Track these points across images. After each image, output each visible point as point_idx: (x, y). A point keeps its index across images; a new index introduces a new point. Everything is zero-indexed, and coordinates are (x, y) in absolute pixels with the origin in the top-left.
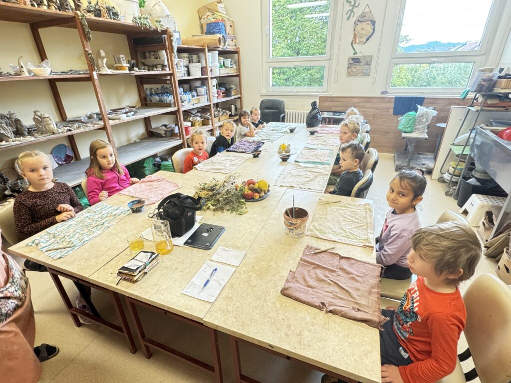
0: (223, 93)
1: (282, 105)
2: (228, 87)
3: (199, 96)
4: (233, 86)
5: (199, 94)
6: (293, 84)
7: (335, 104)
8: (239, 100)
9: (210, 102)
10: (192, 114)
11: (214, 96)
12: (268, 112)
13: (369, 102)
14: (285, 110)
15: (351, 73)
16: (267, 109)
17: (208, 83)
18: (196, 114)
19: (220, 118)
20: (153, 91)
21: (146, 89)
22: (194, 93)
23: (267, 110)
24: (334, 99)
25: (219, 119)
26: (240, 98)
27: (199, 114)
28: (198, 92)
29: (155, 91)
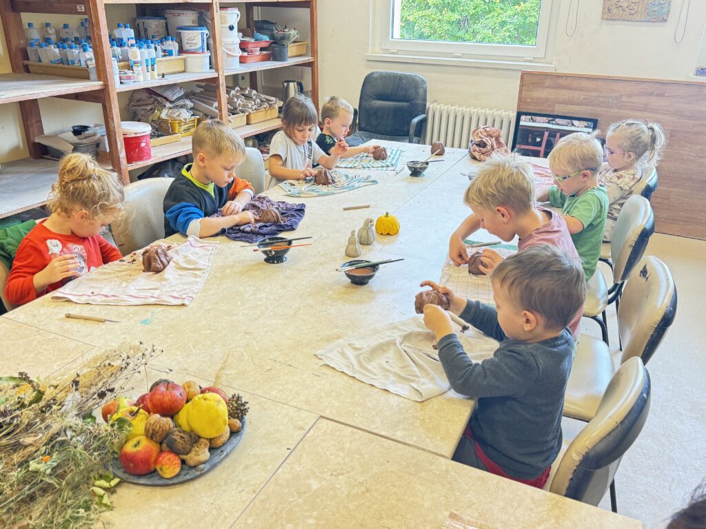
0: (262, 49)
1: (421, 91)
2: (278, 33)
3: (187, 52)
4: (293, 32)
5: (186, 47)
6: (474, 37)
7: (565, 94)
8: (309, 69)
9: (217, 70)
10: (167, 99)
11: (229, 55)
12: (383, 109)
13: (662, 95)
14: (428, 105)
15: (614, 11)
16: (379, 99)
17: (213, 19)
18: (181, 103)
19: (252, 117)
20: (51, 31)
21: (30, 25)
22: (172, 45)
23: (379, 103)
24: (561, 81)
25: (248, 117)
26: (310, 64)
27: (189, 104)
28: (185, 41)
29: (57, 32)
